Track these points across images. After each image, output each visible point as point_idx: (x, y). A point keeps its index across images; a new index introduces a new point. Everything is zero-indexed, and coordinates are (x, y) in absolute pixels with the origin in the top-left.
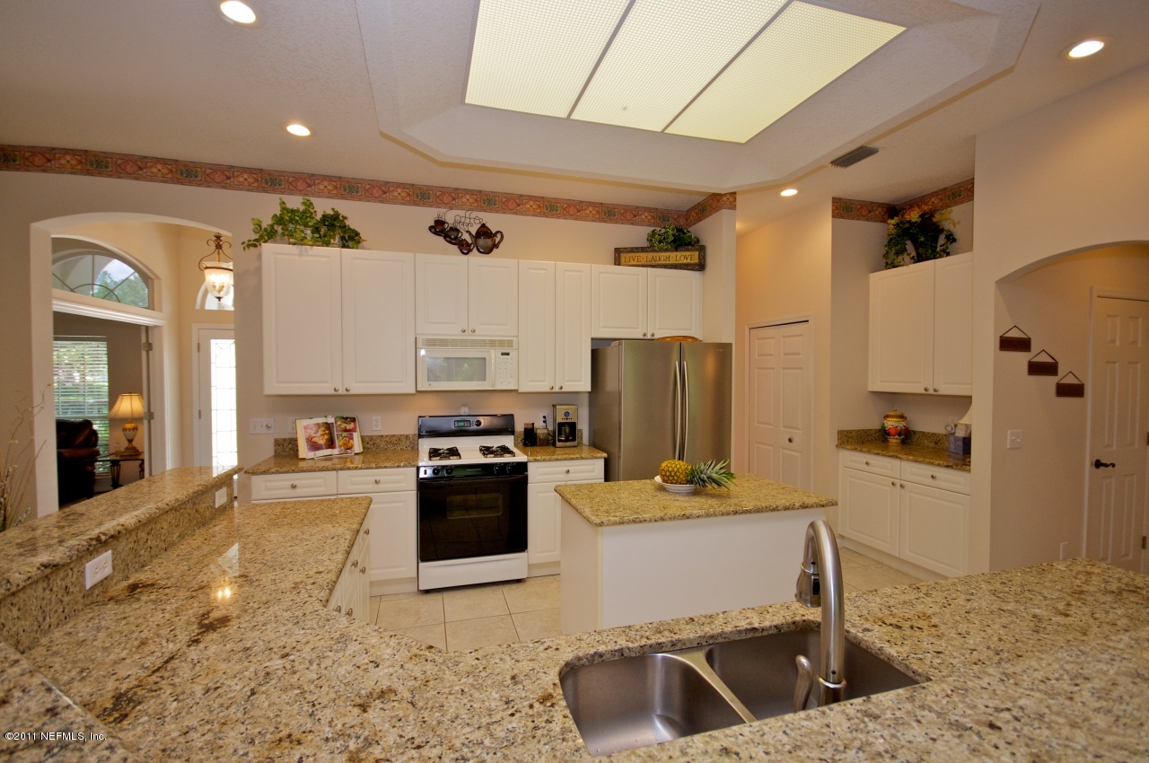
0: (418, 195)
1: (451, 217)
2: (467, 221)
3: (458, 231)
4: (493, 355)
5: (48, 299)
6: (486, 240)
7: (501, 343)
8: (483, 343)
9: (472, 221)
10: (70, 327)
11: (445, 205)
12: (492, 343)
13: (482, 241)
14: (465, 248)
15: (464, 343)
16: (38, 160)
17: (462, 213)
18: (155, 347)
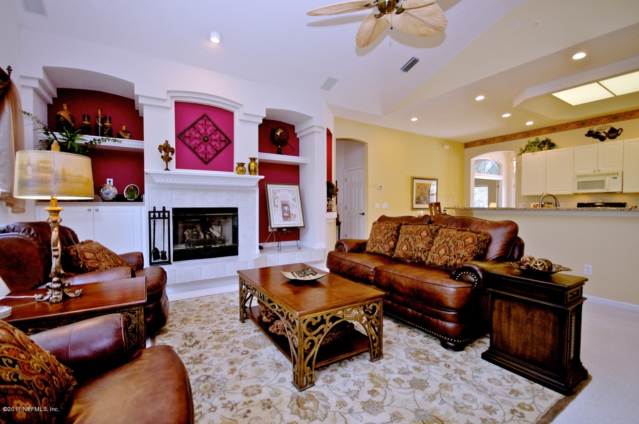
0: (581, 124)
1: (595, 129)
2: (604, 128)
3: (599, 133)
4: (607, 179)
5: (474, 175)
6: (614, 134)
7: (613, 174)
8: (604, 175)
9: (606, 128)
10: (480, 183)
11: (593, 124)
12: (608, 174)
13: (611, 135)
14: (602, 139)
15: (594, 175)
16: (473, 144)
17: (601, 126)
18: (500, 187)
